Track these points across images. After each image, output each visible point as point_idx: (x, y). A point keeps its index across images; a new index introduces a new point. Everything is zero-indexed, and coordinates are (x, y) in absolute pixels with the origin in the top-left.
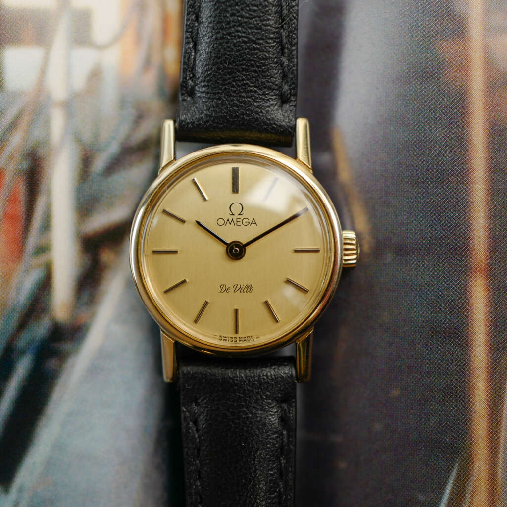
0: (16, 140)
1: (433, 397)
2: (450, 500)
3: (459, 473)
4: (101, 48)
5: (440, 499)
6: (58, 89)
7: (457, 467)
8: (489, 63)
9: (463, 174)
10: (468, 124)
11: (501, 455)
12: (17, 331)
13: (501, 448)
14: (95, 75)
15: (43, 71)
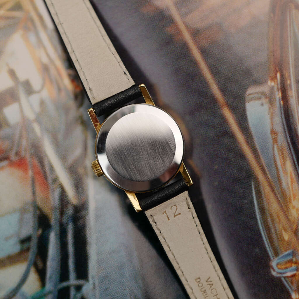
0: (24, 143)
1: (231, 161)
2: (257, 197)
3: (255, 185)
4: (39, 92)
5: (253, 198)
6: (30, 115)
7: (253, 183)
8: (188, 28)
9: (199, 73)
10: (192, 54)
11: (266, 170)
12: (61, 216)
13: (265, 167)
14: (42, 103)
15: (22, 111)
